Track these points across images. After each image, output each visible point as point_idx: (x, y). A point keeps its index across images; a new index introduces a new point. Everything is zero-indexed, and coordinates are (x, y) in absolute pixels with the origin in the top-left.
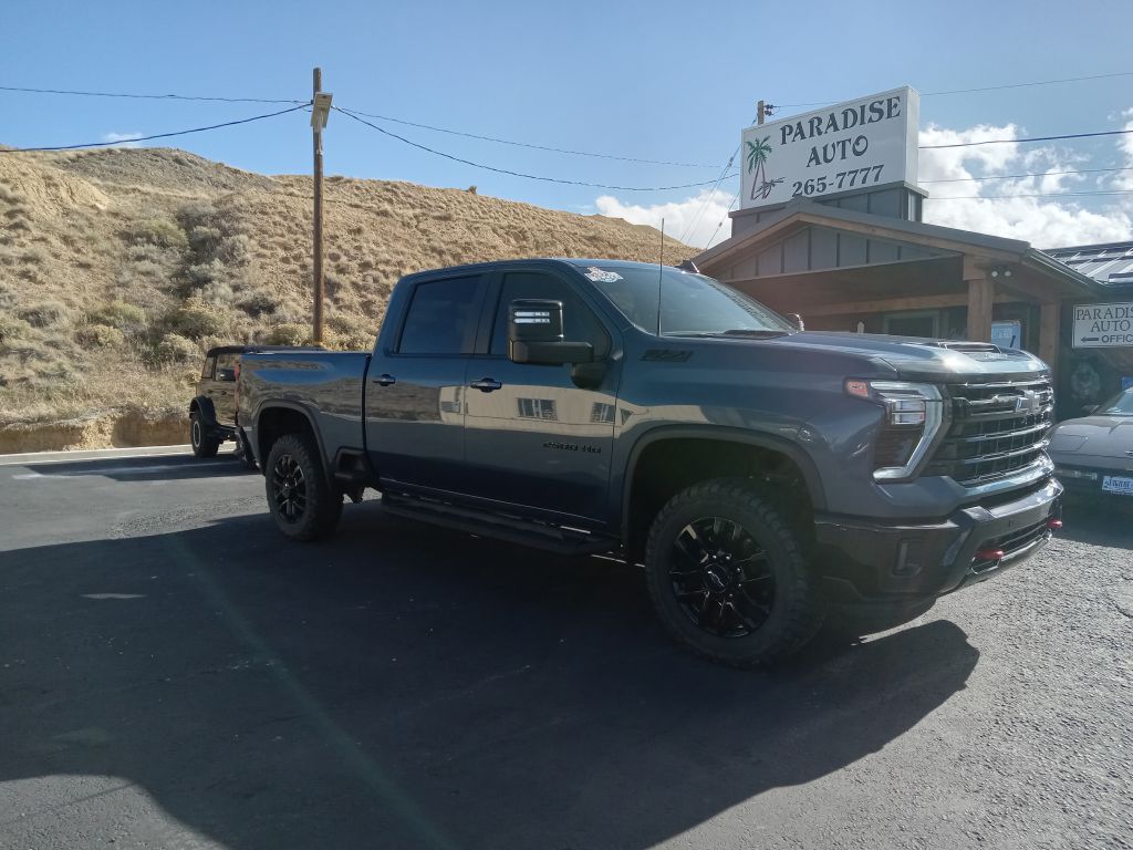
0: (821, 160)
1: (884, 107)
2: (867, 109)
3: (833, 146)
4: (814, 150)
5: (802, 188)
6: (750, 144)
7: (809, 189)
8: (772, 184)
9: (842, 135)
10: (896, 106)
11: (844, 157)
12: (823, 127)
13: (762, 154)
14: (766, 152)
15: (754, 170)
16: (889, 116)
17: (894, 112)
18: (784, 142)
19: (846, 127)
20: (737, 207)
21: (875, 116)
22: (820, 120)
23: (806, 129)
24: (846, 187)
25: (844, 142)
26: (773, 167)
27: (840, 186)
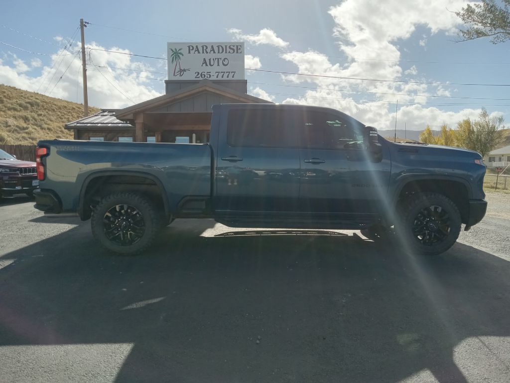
0: (208, 64)
1: (235, 48)
2: (228, 47)
3: (213, 59)
4: (204, 59)
5: (200, 75)
6: (172, 50)
7: (203, 76)
8: (185, 70)
9: (217, 55)
10: (240, 49)
11: (218, 65)
12: (208, 50)
13: (179, 56)
14: (180, 56)
15: (175, 63)
16: (237, 53)
17: (239, 51)
18: (189, 52)
19: (219, 53)
20: (167, 79)
21: (232, 51)
22: (207, 48)
23: (200, 49)
24: (220, 78)
25: (218, 59)
26: (184, 62)
27: (217, 77)
